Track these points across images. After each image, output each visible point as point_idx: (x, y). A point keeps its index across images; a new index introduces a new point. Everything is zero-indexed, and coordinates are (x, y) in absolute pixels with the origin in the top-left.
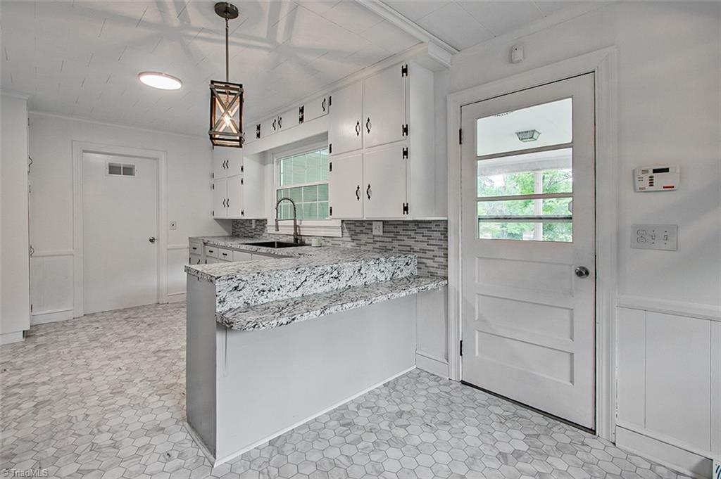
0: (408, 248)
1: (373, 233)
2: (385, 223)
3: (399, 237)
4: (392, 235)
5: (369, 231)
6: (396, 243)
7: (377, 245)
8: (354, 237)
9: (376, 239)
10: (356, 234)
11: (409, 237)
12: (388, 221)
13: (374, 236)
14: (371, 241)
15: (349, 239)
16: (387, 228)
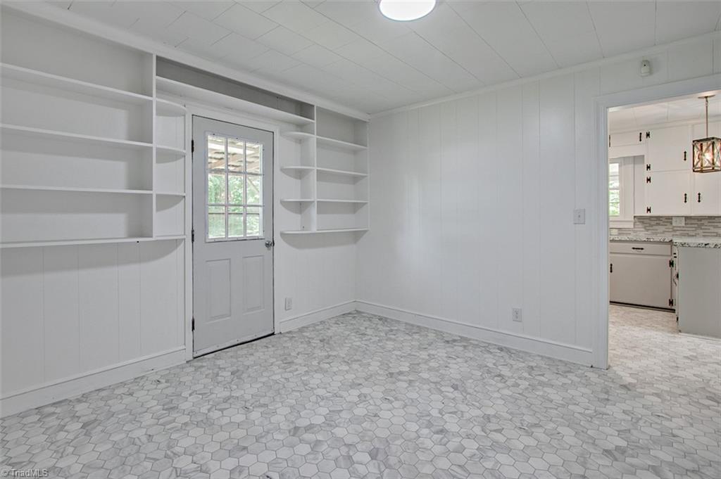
0: (715, 234)
1: (674, 224)
2: (687, 218)
3: (703, 227)
4: (696, 226)
5: (668, 224)
6: (700, 231)
7: (678, 233)
8: (648, 228)
9: (675, 229)
10: (652, 226)
11: (715, 227)
12: (691, 217)
13: (674, 227)
14: (671, 230)
15: (643, 229)
16: (688, 221)
